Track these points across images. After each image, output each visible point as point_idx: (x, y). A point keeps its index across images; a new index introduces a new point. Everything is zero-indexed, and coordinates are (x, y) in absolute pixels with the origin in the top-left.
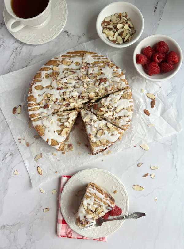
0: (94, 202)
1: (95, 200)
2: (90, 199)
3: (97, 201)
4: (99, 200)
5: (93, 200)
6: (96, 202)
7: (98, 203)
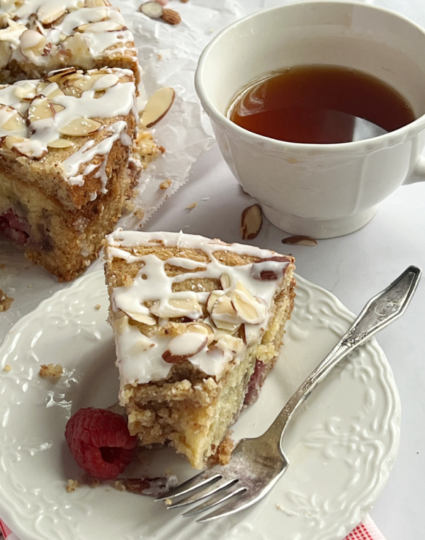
0: (170, 281)
1: (173, 269)
2: (144, 277)
3: (185, 270)
4: (192, 258)
5: (163, 273)
6: (182, 277)
7: (197, 275)
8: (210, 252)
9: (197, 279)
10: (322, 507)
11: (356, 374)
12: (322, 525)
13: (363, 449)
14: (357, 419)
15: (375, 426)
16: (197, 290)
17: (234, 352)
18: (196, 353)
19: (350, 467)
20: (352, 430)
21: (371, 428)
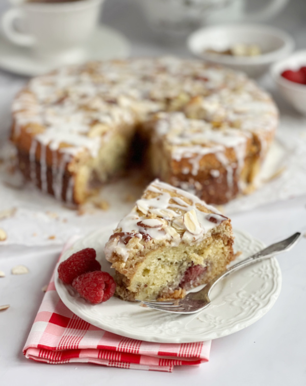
1: (173, 202)
2: (158, 199)
5: (168, 201)
8: (195, 202)
9: (180, 210)
10: (220, 321)
11: (262, 276)
12: (217, 327)
13: (252, 304)
14: (255, 293)
15: (263, 297)
16: (178, 213)
17: (172, 237)
18: (153, 227)
19: (242, 310)
20: (250, 296)
21: (260, 297)
